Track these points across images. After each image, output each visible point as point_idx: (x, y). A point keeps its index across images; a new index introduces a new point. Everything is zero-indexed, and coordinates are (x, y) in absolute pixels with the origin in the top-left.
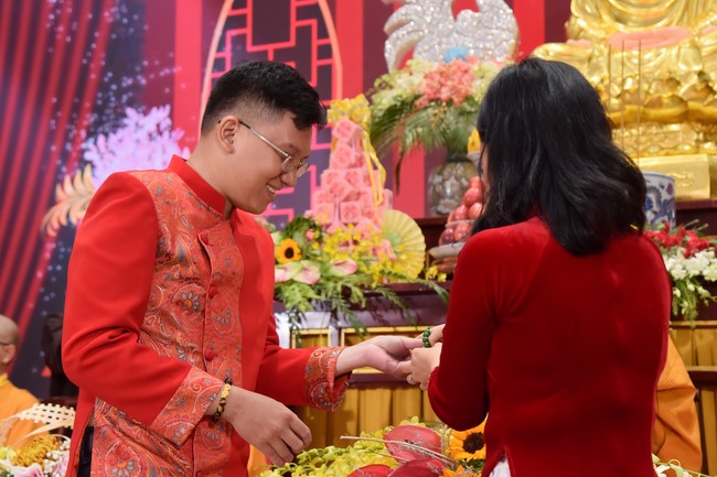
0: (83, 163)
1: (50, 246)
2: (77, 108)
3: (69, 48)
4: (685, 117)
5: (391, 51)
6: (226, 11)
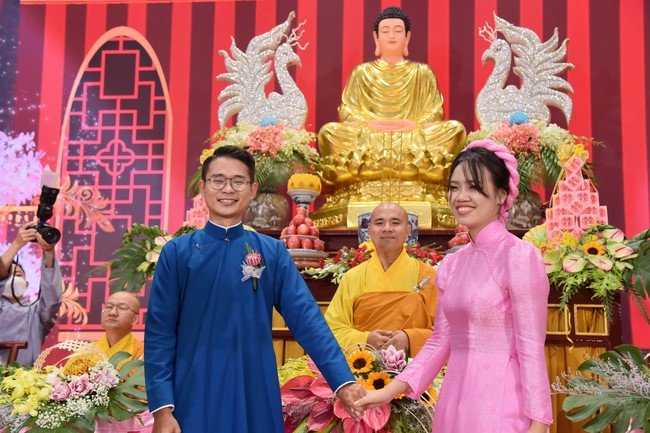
4: (417, 178)
5: (223, 114)
6: (84, 67)
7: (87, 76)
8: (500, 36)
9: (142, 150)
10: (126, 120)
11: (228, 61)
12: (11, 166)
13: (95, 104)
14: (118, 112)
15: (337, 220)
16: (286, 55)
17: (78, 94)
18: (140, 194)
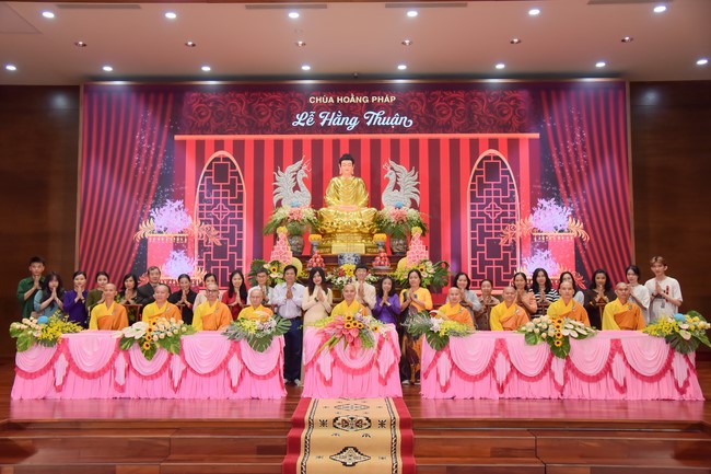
0: (150, 217)
1: (137, 245)
2: (147, 197)
3: (143, 176)
4: (359, 232)
5: (275, 200)
6: (205, 170)
7: (206, 174)
8: (392, 168)
9: (233, 208)
10: (225, 194)
11: (277, 177)
12: (173, 215)
13: (210, 187)
14: (221, 190)
15: (328, 250)
16: (302, 175)
17: (203, 182)
18: (232, 229)
